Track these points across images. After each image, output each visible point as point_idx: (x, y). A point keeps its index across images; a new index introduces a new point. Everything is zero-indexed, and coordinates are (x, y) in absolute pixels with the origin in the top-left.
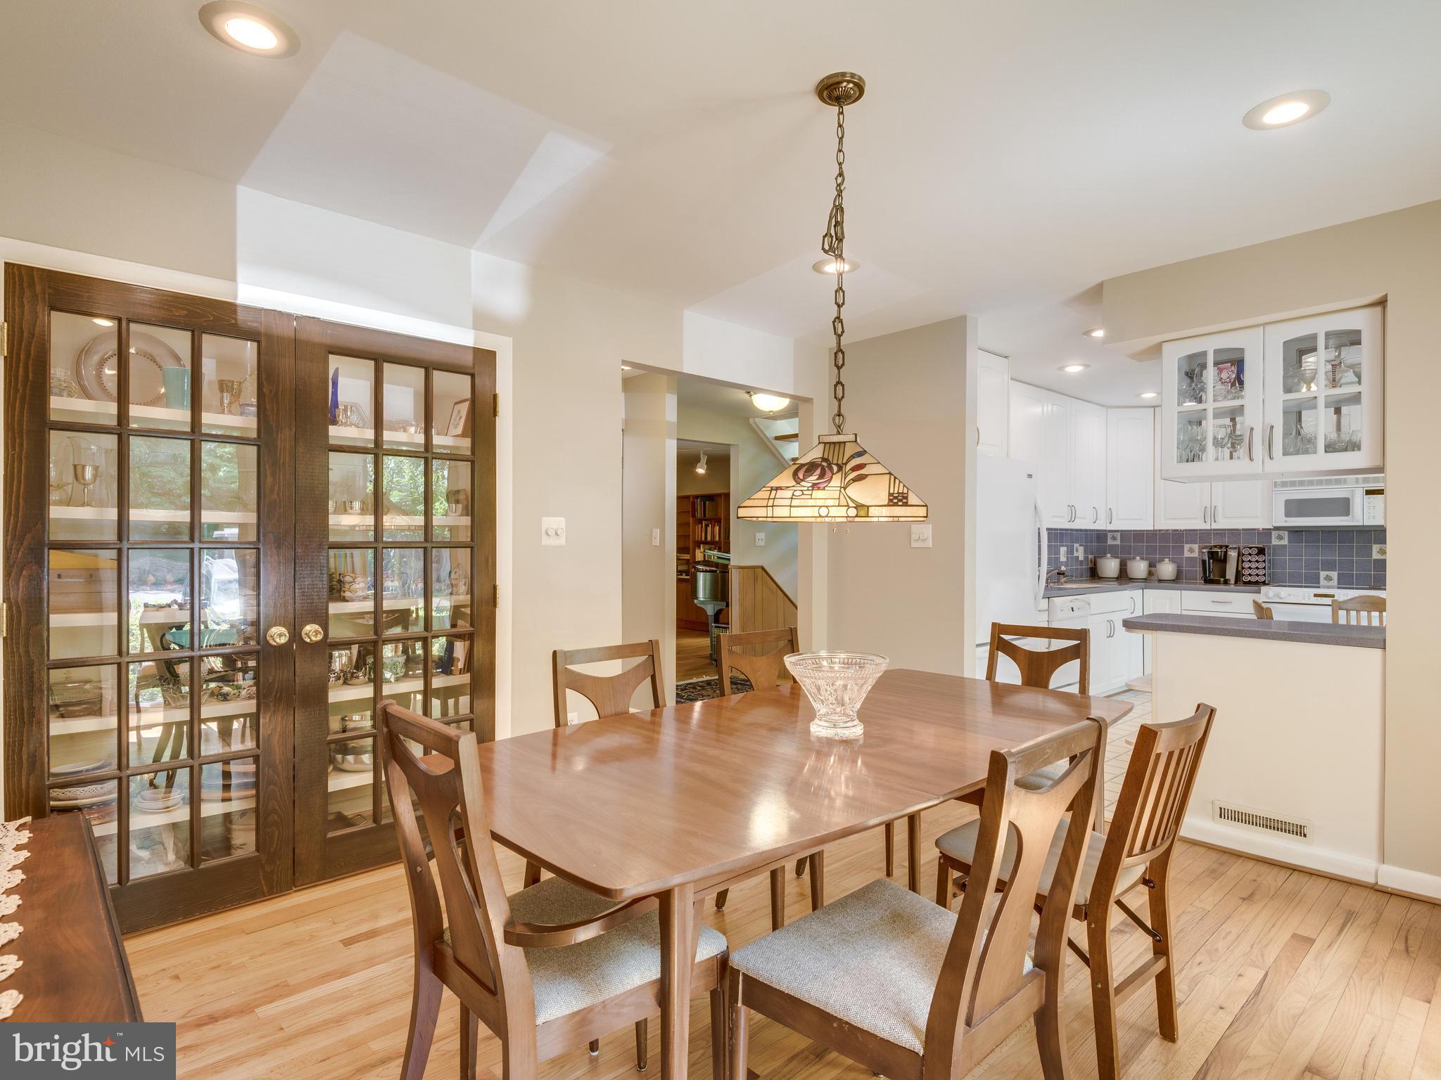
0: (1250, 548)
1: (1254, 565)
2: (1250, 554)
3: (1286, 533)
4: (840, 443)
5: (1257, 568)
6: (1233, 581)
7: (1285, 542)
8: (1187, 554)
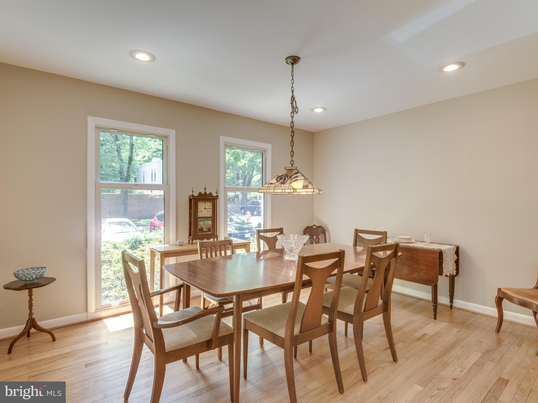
4: (292, 169)
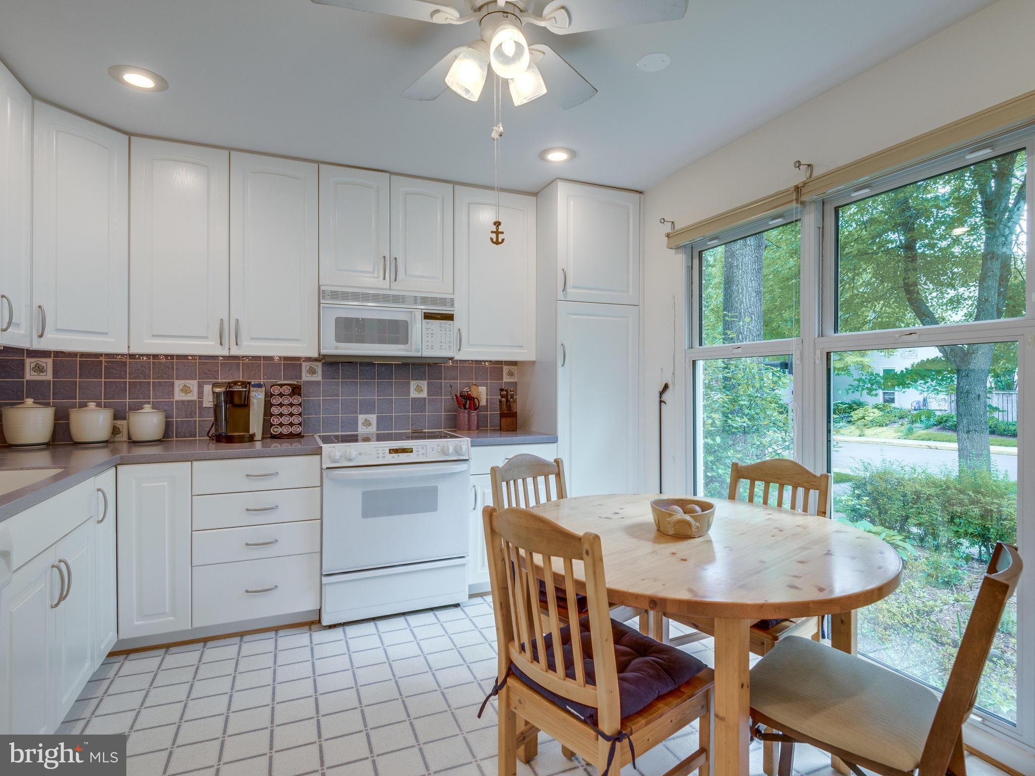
0: (281, 385)
1: (285, 410)
2: (281, 395)
3: (320, 364)
5: (291, 415)
6: (259, 436)
7: (318, 377)
8: (179, 396)
